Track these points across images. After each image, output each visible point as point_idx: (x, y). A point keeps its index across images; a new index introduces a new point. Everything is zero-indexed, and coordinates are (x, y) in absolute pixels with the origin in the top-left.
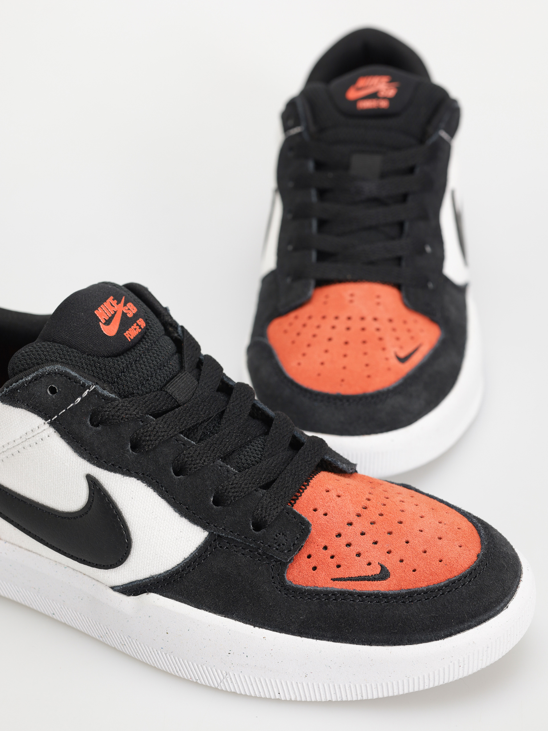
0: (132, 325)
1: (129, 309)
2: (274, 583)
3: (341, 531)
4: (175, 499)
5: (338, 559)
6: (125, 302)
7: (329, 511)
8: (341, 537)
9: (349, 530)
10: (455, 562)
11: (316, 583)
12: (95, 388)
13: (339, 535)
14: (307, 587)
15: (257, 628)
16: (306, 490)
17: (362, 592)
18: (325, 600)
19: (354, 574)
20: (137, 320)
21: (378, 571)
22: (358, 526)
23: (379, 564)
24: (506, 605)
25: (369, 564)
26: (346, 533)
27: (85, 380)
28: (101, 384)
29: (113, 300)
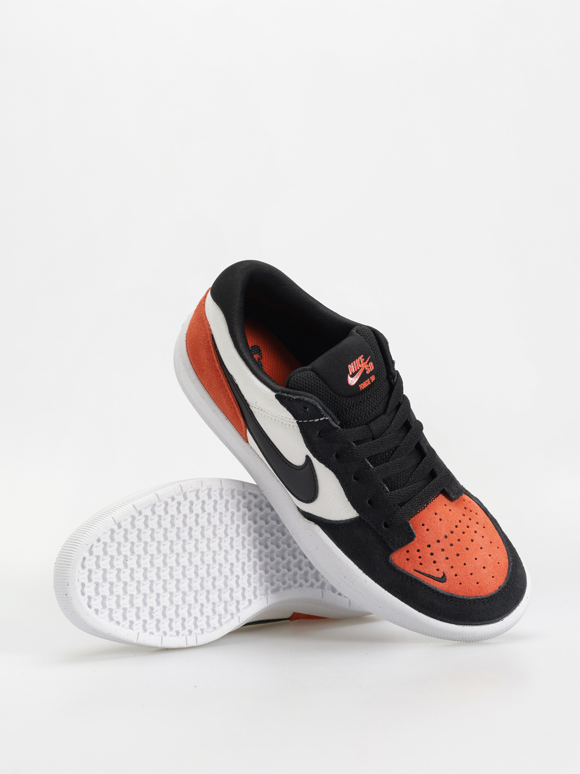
0: (367, 380)
1: (369, 367)
2: (383, 557)
3: (431, 545)
4: (348, 491)
5: (422, 560)
6: (369, 361)
7: (430, 529)
8: (430, 548)
9: (436, 545)
10: (485, 587)
11: (404, 568)
12: (328, 419)
13: (429, 546)
14: (399, 568)
15: (364, 574)
16: (424, 510)
17: (427, 584)
18: (406, 579)
19: (427, 572)
20: (371, 376)
21: (441, 576)
22: (441, 545)
23: (443, 572)
24: (502, 619)
25: (438, 570)
26: (434, 546)
27: (324, 413)
28: (333, 416)
29: (363, 358)
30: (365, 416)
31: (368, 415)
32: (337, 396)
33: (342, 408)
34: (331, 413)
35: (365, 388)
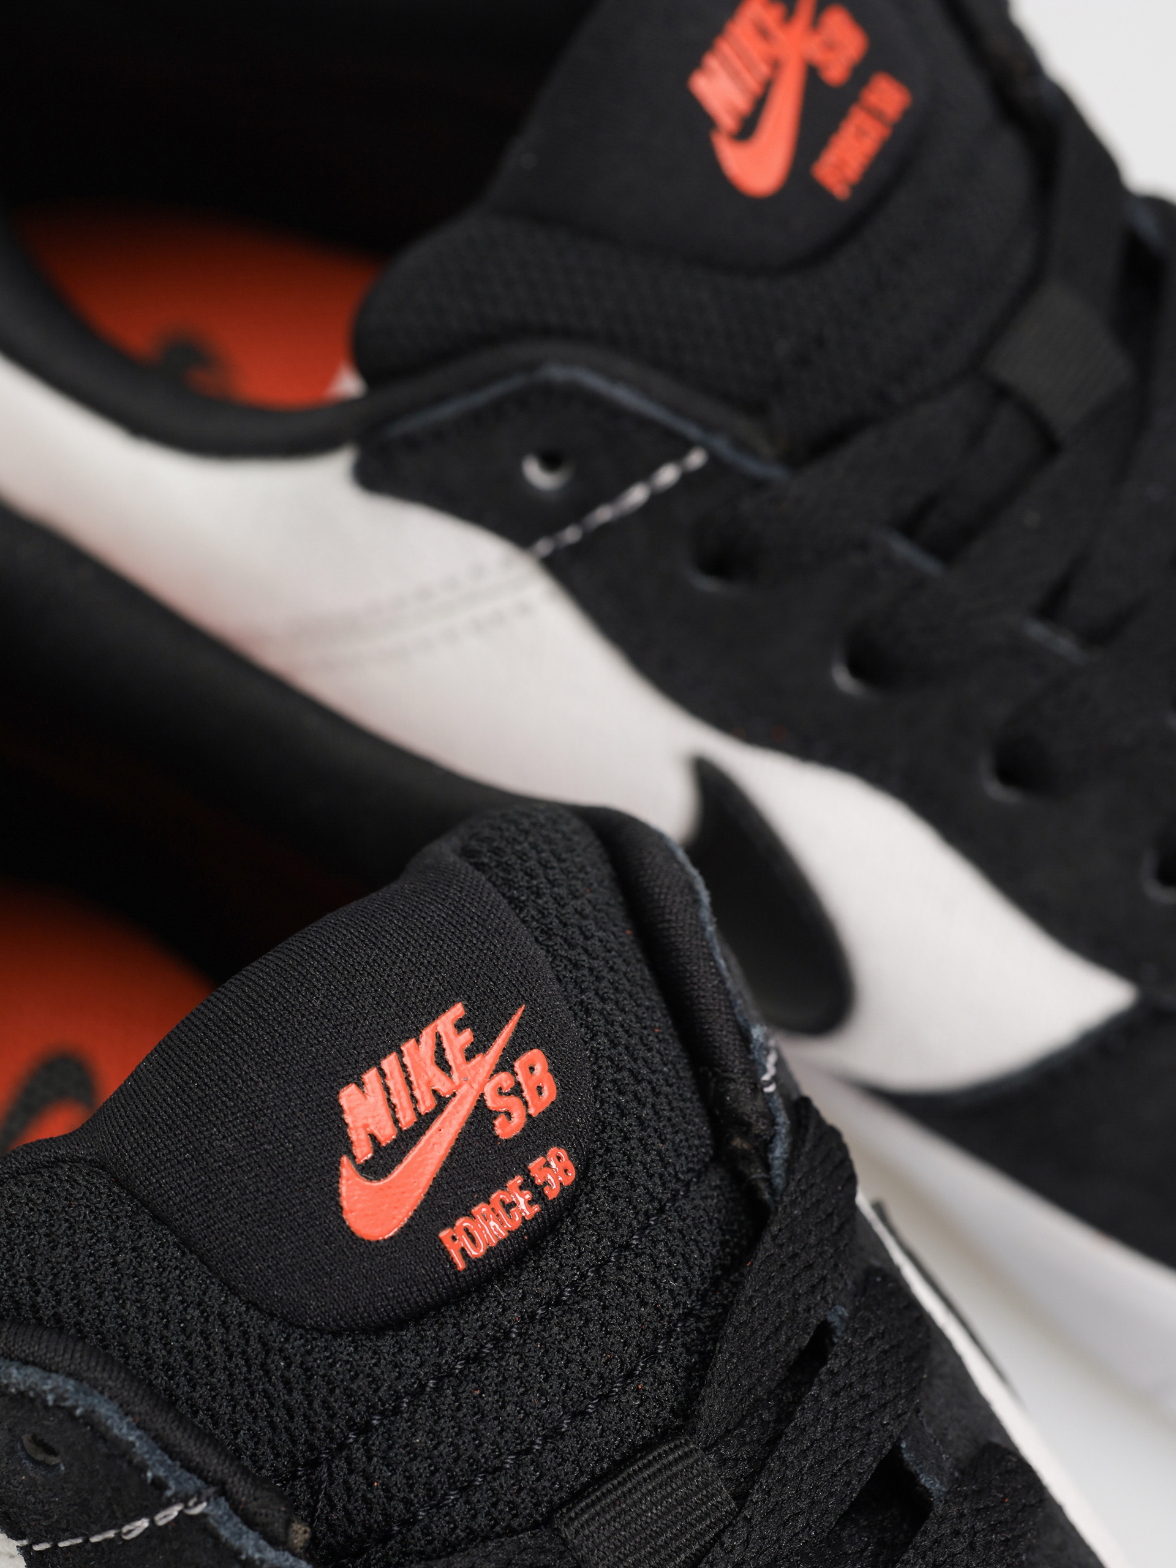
0: (500, 1183)
1: (517, 1090)
6: (512, 1042)
20: (534, 1158)
27: (161, 1473)
28: (240, 1487)
29: (460, 1026)
30: (518, 1465)
31: (540, 1453)
32: (273, 1326)
33: (332, 1417)
34: (215, 1464)
35: (489, 1250)
